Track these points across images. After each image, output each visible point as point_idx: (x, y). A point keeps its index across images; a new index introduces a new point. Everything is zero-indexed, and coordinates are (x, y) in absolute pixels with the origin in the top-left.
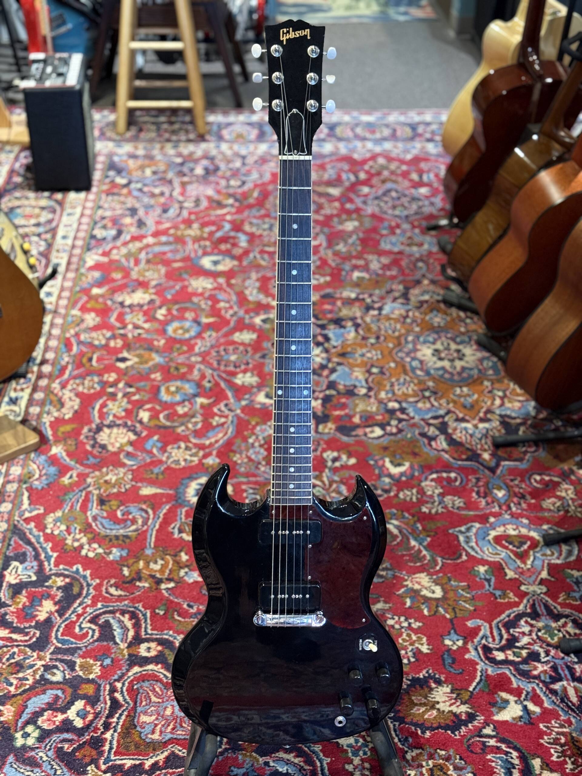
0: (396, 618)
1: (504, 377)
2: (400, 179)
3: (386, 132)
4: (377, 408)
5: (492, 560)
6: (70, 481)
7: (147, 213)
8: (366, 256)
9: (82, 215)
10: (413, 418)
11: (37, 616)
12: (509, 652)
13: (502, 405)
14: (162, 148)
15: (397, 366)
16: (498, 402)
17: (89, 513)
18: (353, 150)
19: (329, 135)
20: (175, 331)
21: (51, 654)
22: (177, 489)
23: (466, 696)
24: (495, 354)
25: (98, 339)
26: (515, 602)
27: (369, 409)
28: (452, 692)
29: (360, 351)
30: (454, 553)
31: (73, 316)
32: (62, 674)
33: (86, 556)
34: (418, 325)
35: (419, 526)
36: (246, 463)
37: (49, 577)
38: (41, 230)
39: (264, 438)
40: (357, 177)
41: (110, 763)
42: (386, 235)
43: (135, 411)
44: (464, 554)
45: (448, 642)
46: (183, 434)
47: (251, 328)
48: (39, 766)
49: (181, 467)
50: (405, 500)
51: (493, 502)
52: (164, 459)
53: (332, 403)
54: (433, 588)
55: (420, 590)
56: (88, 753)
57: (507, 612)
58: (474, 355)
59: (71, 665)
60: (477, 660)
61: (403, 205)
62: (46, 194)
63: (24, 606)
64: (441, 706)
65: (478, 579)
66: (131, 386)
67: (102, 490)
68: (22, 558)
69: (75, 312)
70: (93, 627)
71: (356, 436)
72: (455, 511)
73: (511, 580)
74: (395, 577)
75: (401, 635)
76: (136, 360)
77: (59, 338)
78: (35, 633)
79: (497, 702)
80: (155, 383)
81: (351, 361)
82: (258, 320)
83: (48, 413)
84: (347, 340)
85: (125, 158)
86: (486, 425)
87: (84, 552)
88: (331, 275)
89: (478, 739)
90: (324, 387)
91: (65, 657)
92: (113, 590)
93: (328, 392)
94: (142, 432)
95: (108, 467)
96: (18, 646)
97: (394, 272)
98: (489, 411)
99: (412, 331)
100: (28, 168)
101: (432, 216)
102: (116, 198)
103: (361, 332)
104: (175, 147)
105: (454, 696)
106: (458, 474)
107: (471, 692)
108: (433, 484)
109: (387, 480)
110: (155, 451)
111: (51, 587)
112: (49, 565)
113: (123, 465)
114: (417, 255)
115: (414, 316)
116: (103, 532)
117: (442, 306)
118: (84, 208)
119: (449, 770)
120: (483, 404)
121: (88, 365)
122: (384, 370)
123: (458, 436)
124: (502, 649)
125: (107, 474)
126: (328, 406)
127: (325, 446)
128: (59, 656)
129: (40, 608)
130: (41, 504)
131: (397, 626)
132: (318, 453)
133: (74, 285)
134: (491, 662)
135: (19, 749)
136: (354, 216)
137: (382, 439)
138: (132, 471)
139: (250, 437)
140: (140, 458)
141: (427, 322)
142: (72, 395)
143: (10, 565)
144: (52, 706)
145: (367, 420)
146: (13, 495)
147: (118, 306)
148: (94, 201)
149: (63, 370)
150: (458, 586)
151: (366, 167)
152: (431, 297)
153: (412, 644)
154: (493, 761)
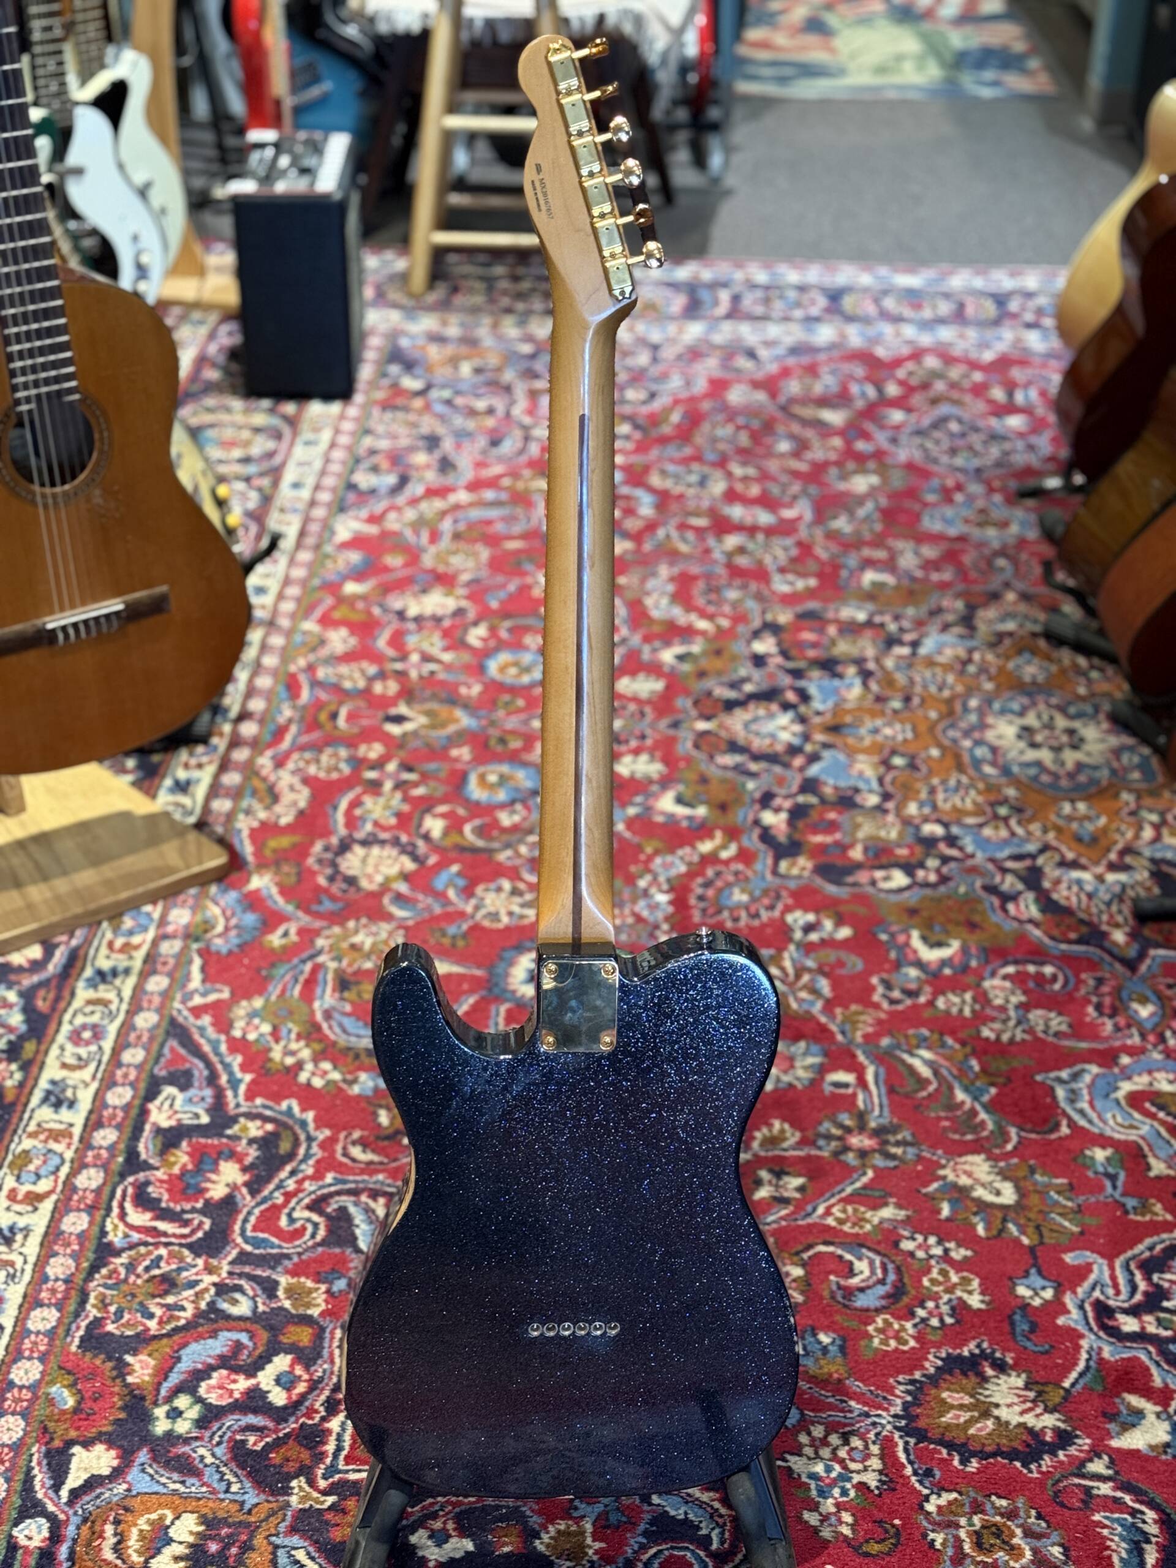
0: (920, 1238)
1: (1163, 786)
2: (968, 398)
3: (945, 308)
4: (901, 834)
5: (1122, 1137)
6: (284, 941)
7: (458, 446)
8: (891, 542)
9: (333, 445)
10: (972, 856)
11: (207, 1190)
12: (1148, 1318)
13: (1157, 838)
14: (495, 326)
15: (943, 755)
16: (1148, 833)
17: (317, 1005)
18: (877, 340)
19: (828, 310)
20: (502, 669)
21: (231, 1263)
22: (490, 966)
23: (1056, 1397)
24: (1145, 740)
25: (351, 678)
26: (1166, 1222)
27: (883, 834)
28: (1027, 1387)
29: (869, 724)
30: (1045, 1121)
31: (305, 633)
32: (250, 1303)
33: (309, 1084)
34: (990, 679)
35: (975, 1064)
36: (631, 926)
37: (234, 1120)
38: (252, 469)
39: (669, 880)
40: (880, 390)
41: (337, 1477)
42: (934, 505)
43: (416, 816)
44: (1064, 1122)
45: (1022, 1291)
46: (509, 863)
47: (654, 669)
48: (197, 1473)
49: (500, 926)
50: (947, 1013)
51: (1129, 1026)
52: (469, 909)
53: (809, 821)
54: (997, 1185)
55: (972, 1188)
56: (291, 1454)
57: (1148, 1241)
58: (1102, 741)
59: (270, 1288)
60: (1081, 1328)
61: (970, 448)
62: (266, 403)
63: (184, 1171)
64: (1003, 1413)
65: (1090, 1174)
66: (410, 769)
67: (345, 963)
68: (183, 1081)
69: (310, 626)
70: (315, 1218)
71: (855, 884)
72: (1050, 1039)
73: (1158, 1178)
74: (920, 1159)
75: (928, 1270)
76: (423, 720)
77: (275, 673)
78: (201, 1224)
79: (1118, 1413)
80: (459, 766)
81: (851, 741)
82: (667, 656)
83: (248, 812)
84: (845, 700)
85: (421, 342)
86: (1122, 877)
87: (303, 1077)
88: (820, 575)
89: (1077, 1481)
90: (795, 788)
91: (259, 1272)
92: (356, 1152)
93: (801, 799)
94: (427, 857)
95: (358, 919)
96: (167, 1245)
97: (947, 575)
98: (1127, 850)
99: (978, 688)
100: (234, 354)
101: (1028, 472)
102: (400, 415)
103: (874, 686)
104: (522, 322)
105: (1032, 1395)
106: (1060, 968)
107: (1066, 1390)
108: (1008, 984)
109: (913, 972)
110: (451, 893)
111: (236, 1138)
112: (236, 1096)
113: (388, 917)
114: (996, 545)
115: (983, 660)
116: (342, 1040)
117: (1042, 643)
118: (337, 431)
119: (1013, 1535)
120: (1117, 837)
121: (328, 726)
122: (918, 762)
123: (1061, 895)
124: (1134, 1311)
125: (356, 932)
126: (800, 824)
127: (790, 901)
128: (247, 1269)
129: (213, 1177)
130: (226, 982)
131: (921, 1254)
132: (776, 913)
133: (311, 575)
134: (1111, 1335)
135: (158, 1438)
136: (871, 465)
137: (906, 894)
138: (407, 929)
139: (641, 877)
140: (420, 906)
141: (1010, 673)
142: (296, 781)
143: (158, 1093)
144: (228, 1362)
145: (877, 855)
146: (172, 961)
147: (393, 618)
148: (357, 420)
149: (279, 733)
150: (1049, 1186)
151: (901, 373)
152: (1021, 626)
153: (950, 1290)
154: (1105, 1527)
